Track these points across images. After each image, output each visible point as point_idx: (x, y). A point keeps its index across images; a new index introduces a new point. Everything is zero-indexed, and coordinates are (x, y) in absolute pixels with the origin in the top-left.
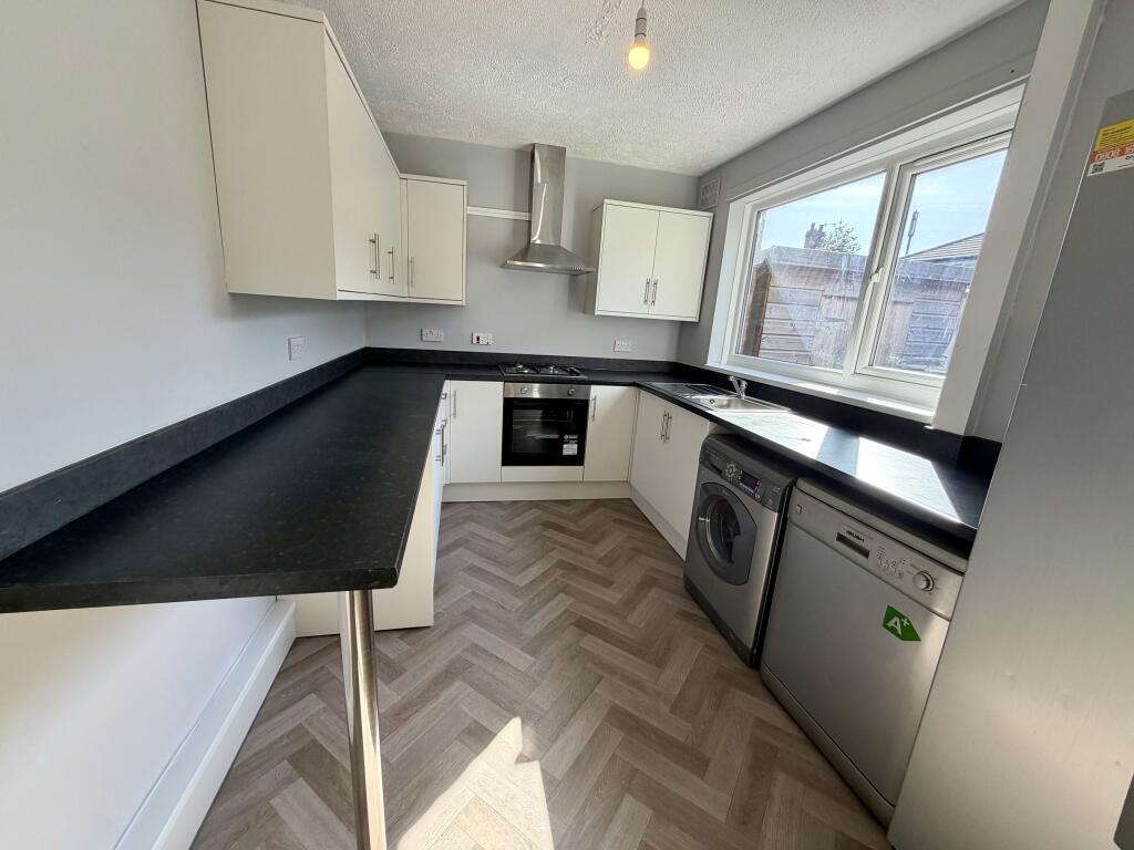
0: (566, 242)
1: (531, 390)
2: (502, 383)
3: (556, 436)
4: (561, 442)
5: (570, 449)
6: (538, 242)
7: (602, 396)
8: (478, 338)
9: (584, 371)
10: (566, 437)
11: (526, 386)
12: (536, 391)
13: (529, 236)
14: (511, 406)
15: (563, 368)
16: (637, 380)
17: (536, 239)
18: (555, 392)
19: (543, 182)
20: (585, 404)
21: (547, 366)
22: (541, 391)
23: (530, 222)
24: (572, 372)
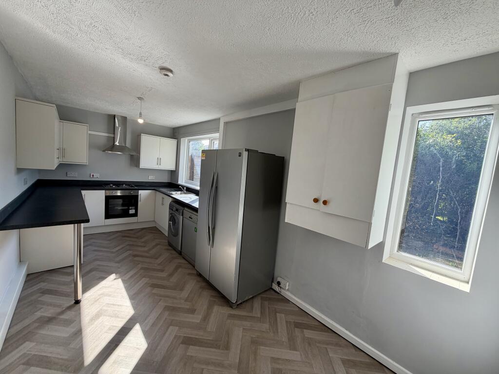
0: (128, 144)
1: (116, 193)
2: (104, 191)
3: (126, 208)
4: (128, 209)
5: (132, 211)
6: (118, 144)
7: (143, 194)
8: (93, 175)
9: (136, 186)
10: (130, 207)
11: (114, 192)
12: (119, 193)
13: (114, 143)
14: (108, 198)
15: (129, 185)
16: (155, 188)
17: (117, 143)
18: (127, 193)
19: (119, 126)
20: (137, 196)
21: (123, 185)
22: (121, 193)
23: (114, 137)
24: (132, 186)
